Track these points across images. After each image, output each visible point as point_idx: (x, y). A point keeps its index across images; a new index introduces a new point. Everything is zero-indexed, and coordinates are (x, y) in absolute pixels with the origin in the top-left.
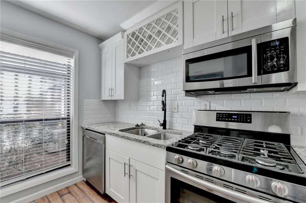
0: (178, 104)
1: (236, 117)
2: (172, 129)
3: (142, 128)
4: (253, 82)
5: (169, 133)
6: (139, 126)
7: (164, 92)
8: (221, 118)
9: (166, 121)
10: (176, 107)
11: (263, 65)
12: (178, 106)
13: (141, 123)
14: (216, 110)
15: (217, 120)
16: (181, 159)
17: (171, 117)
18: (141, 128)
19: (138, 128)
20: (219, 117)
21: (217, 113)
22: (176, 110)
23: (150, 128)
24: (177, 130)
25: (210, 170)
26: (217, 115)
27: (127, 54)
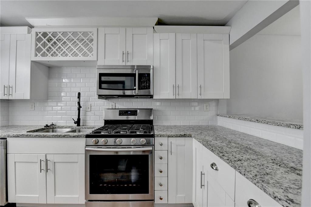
0: (91, 104)
1: (130, 112)
2: (86, 125)
3: (53, 128)
4: (137, 93)
5: (83, 129)
6: (49, 126)
7: (79, 94)
8: (122, 113)
9: (80, 119)
10: (90, 107)
11: (141, 85)
12: (91, 106)
13: (51, 124)
14: (119, 108)
15: (119, 115)
16: (97, 141)
17: (85, 116)
18: (51, 129)
19: (47, 129)
20: (121, 113)
21: (120, 111)
22: (89, 110)
23: (62, 127)
24: (90, 126)
25: (115, 142)
26: (119, 112)
27: (35, 52)
